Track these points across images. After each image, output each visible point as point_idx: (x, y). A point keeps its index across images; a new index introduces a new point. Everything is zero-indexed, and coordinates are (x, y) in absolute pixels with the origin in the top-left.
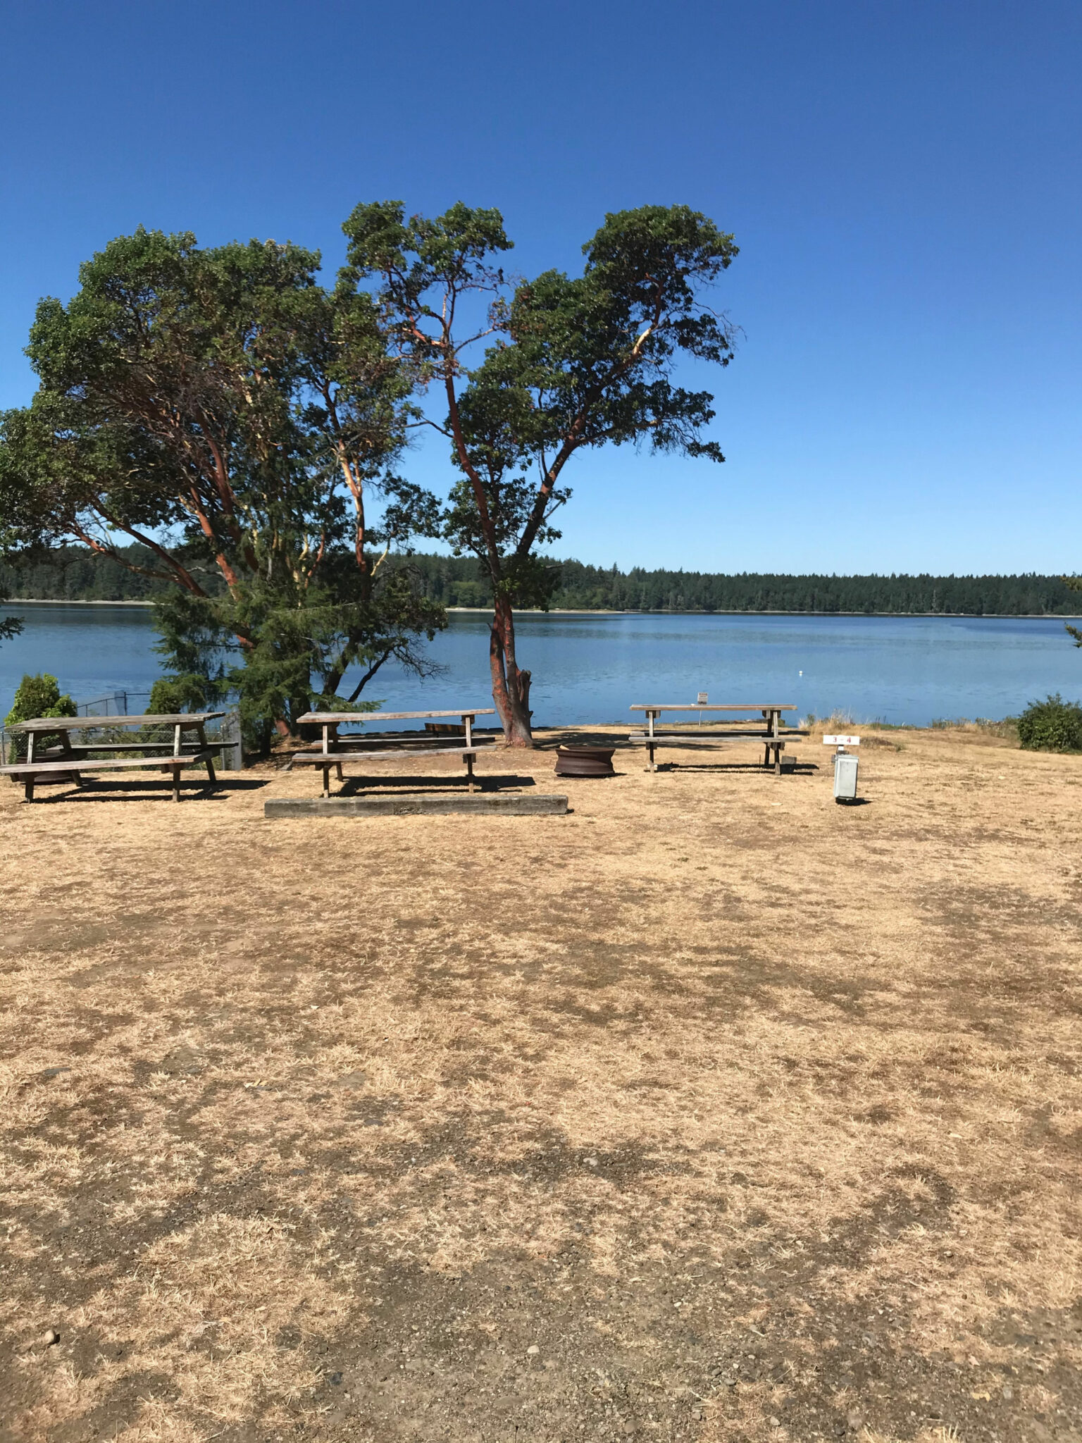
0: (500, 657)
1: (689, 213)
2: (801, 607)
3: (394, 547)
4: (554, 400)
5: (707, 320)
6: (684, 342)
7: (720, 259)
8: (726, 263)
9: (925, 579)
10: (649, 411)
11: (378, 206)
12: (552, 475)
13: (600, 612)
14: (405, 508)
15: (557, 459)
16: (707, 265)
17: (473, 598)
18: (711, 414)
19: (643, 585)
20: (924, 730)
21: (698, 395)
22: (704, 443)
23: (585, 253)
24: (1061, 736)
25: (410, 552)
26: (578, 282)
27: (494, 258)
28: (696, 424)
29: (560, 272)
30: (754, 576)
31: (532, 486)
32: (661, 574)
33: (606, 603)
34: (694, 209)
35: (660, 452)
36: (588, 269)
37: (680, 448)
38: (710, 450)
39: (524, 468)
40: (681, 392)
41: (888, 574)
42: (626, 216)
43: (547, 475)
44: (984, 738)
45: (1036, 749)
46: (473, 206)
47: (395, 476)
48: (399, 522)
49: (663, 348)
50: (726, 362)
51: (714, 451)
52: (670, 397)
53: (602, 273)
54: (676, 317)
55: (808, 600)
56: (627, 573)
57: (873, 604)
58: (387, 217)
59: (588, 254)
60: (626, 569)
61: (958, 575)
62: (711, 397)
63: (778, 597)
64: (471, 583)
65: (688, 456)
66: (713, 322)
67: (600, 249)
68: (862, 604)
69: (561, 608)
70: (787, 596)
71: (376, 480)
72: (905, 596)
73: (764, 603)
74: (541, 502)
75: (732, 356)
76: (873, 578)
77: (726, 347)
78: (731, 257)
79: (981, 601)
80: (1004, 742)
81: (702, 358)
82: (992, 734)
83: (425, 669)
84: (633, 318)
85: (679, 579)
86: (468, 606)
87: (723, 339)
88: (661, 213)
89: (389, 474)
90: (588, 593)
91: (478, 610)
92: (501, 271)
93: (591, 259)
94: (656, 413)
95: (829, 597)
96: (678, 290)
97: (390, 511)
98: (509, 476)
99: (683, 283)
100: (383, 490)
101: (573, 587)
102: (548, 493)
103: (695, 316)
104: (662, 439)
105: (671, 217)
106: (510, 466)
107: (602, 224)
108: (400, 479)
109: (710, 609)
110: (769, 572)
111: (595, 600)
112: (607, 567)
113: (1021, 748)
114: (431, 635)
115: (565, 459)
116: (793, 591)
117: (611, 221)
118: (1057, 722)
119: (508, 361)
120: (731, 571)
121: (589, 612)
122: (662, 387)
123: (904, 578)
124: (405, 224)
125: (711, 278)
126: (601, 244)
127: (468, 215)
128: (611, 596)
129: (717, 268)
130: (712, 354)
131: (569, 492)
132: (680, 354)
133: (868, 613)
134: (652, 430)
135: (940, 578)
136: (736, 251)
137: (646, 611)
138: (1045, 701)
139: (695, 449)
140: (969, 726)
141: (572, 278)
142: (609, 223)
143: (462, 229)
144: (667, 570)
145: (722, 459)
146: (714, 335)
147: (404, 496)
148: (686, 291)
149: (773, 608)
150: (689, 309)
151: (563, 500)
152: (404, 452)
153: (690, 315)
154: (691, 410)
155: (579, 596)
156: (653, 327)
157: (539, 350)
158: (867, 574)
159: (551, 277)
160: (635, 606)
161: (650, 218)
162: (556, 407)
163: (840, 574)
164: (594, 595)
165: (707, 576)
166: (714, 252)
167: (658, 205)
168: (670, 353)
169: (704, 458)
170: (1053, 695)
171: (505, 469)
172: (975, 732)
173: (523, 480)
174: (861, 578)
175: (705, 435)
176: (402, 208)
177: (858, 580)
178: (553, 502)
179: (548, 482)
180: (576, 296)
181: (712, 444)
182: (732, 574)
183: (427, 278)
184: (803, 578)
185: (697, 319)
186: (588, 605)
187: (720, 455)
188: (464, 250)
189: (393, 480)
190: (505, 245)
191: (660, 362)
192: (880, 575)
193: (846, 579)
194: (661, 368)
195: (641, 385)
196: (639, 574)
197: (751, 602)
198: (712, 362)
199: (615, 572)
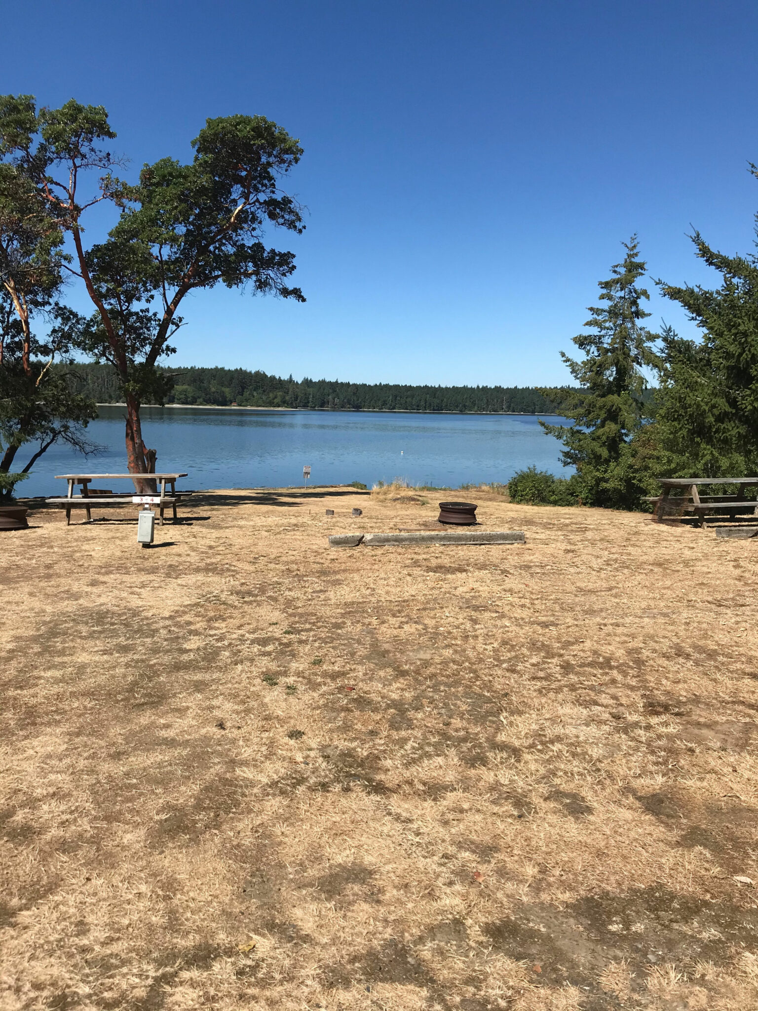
0: (132, 439)
1: (266, 122)
2: (418, 407)
3: (58, 358)
4: (176, 253)
5: (287, 201)
6: (272, 216)
7: (292, 157)
8: (297, 160)
9: (498, 389)
10: (250, 264)
11: (13, 98)
12: (172, 307)
13: (280, 409)
14: (66, 328)
15: (176, 296)
16: (283, 161)
17: (187, 398)
18: (294, 267)
19: (310, 390)
20: (455, 490)
21: (285, 254)
22: (291, 288)
23: (193, 147)
24: (533, 494)
25: (72, 361)
26: (187, 167)
27: (101, 144)
28: (284, 275)
29: (174, 159)
30: (387, 386)
31: (155, 314)
32: (323, 383)
33: (284, 403)
34: (270, 120)
35: (259, 293)
36: (196, 159)
37: (274, 291)
38: (295, 294)
39: (148, 301)
40: (273, 251)
41: (475, 386)
42: (221, 121)
43: (168, 307)
44: (491, 496)
45: (519, 503)
46: (81, 103)
47: (61, 305)
48: (62, 339)
49: (254, 219)
50: (300, 231)
51: (297, 293)
52: (265, 255)
53: (206, 162)
54: (262, 197)
55: (423, 403)
56: (300, 382)
57: (465, 406)
58: (21, 107)
59: (196, 147)
60: (298, 379)
61: (520, 387)
62: (294, 256)
63: (403, 401)
64: (185, 387)
65: (281, 297)
66: (290, 202)
67: (205, 144)
68: (457, 406)
69: (252, 406)
70: (409, 400)
71: (48, 308)
72: (485, 401)
73: (393, 404)
74: (163, 327)
75: (304, 227)
76: (465, 388)
77: (300, 220)
78: (298, 156)
79: (534, 405)
80: (504, 498)
81: (284, 228)
82: (498, 493)
83: (88, 449)
84: (234, 196)
85: (335, 387)
86: (183, 403)
87: (297, 214)
88: (245, 121)
89: (57, 304)
90: (271, 395)
91: (190, 406)
92: (108, 154)
93: (198, 151)
94: (255, 265)
95: (436, 401)
96: (265, 178)
97: (54, 331)
98: (136, 306)
99: (268, 173)
100: (52, 316)
101: (260, 391)
102: (169, 320)
103: (278, 197)
104: (262, 285)
105: (253, 124)
106: (139, 299)
107: (205, 126)
108: (65, 308)
109: (357, 408)
110: (396, 383)
111: (276, 401)
112: (285, 377)
113: (510, 502)
114: (86, 423)
115: (182, 296)
116: (413, 397)
117: (210, 123)
118: (531, 485)
119: (134, 222)
120: (371, 382)
121: (272, 409)
122: (259, 247)
123: (485, 389)
124: (37, 113)
125: (286, 170)
126: (204, 140)
127: (79, 110)
128: (287, 398)
129: (290, 163)
130: (291, 225)
131: (181, 319)
132: (268, 223)
133: (462, 412)
134: (254, 278)
135: (508, 389)
136: (302, 151)
137: (313, 409)
138: (526, 470)
139: (285, 292)
140: (484, 488)
141: (183, 164)
142: (209, 126)
143: (74, 119)
144: (327, 380)
145: (304, 300)
146: (291, 212)
147: (66, 320)
148: (271, 178)
149: (400, 408)
150: (273, 192)
151: (178, 326)
152: (62, 287)
153: (274, 196)
154: (280, 264)
155: (264, 398)
156: (245, 203)
157: (156, 216)
158: (461, 385)
159: (167, 162)
160: (305, 406)
161: (238, 124)
162: (177, 259)
163: (443, 386)
164: (276, 397)
165: (354, 385)
166: (288, 151)
167: (244, 115)
168: (260, 222)
169: (292, 300)
170: (532, 466)
171: (135, 302)
172: (488, 492)
173: (147, 310)
174: (457, 388)
175: (290, 282)
176: (33, 101)
177: (455, 389)
178: (171, 327)
179: (169, 312)
180: (185, 177)
181: (295, 289)
182: (372, 384)
183: (51, 155)
184: (419, 388)
185: (279, 199)
186: (271, 404)
187: (302, 297)
188: (78, 135)
189: (60, 308)
190: (111, 135)
191: (254, 229)
192: (469, 386)
193: (447, 389)
194: (254, 233)
195: (243, 245)
196: (307, 383)
197: (385, 403)
198: (292, 231)
199: (291, 380)
